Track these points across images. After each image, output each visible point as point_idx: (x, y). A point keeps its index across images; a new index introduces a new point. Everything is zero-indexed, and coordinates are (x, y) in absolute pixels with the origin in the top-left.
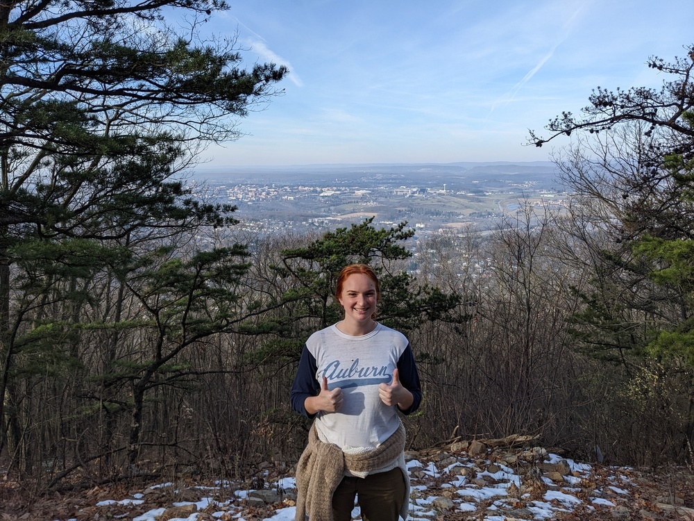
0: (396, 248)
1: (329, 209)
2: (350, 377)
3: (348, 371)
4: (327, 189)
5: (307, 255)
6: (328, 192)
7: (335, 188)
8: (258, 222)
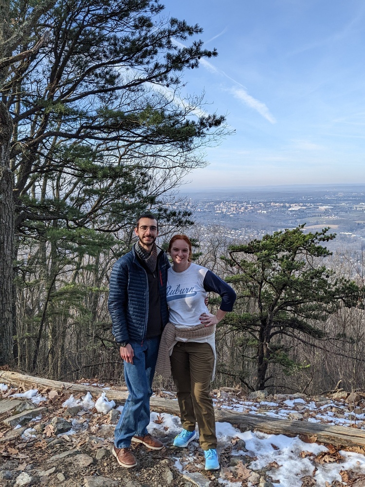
0: (319, 248)
1: (296, 221)
4: (294, 205)
5: (247, 250)
6: (295, 208)
7: (301, 204)
8: (237, 231)
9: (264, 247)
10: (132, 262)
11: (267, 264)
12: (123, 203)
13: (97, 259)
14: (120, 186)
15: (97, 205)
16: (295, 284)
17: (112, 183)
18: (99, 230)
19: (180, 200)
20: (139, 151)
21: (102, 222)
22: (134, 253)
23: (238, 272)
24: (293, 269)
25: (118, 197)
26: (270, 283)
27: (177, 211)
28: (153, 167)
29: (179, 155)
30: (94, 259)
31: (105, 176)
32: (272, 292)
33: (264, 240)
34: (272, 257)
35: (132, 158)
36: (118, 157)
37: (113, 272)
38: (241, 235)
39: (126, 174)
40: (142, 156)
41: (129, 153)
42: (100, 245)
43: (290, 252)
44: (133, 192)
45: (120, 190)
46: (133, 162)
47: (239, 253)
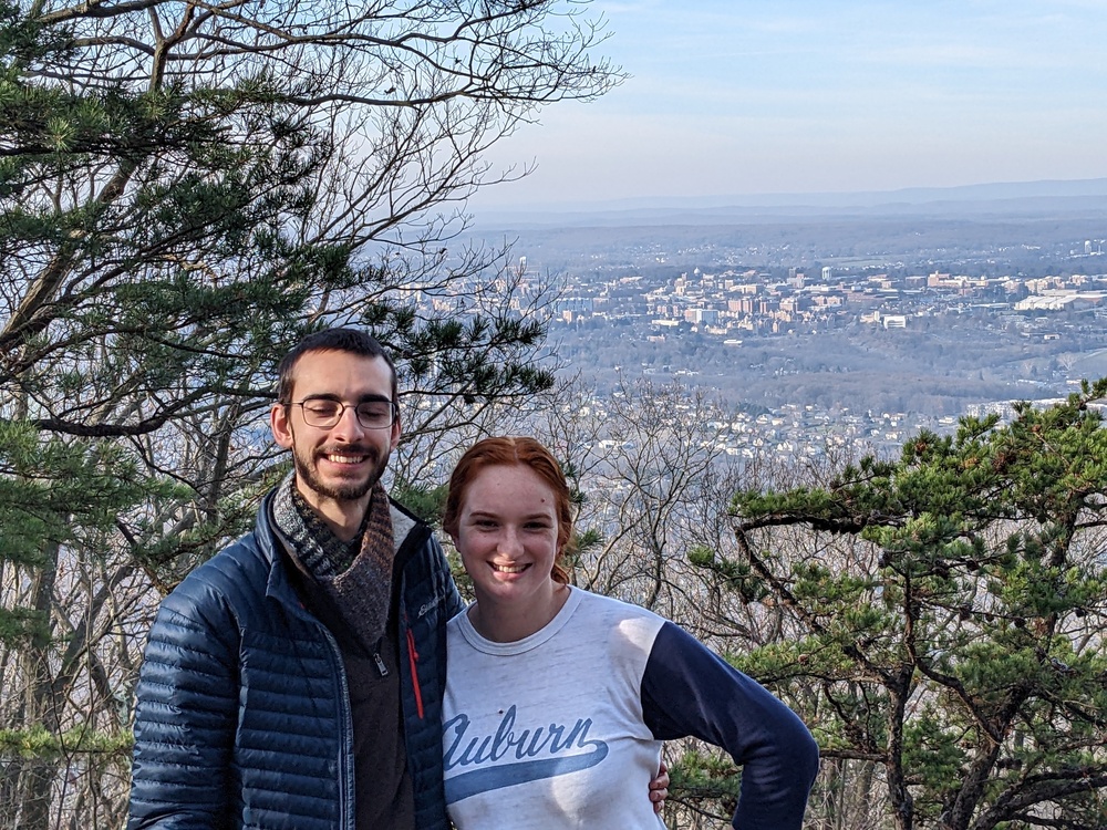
4: (1044, 282)
5: (826, 513)
6: (1050, 297)
7: (1079, 279)
8: (763, 419)
9: (914, 500)
10: (257, 594)
11: (929, 583)
12: (183, 285)
13: (42, 582)
14: (162, 194)
15: (40, 296)
16: (1077, 682)
17: (120, 181)
18: (56, 425)
19: (476, 268)
20: (261, 19)
21: (72, 384)
22: (266, 541)
23: (777, 632)
24: (1064, 607)
25: (154, 253)
26: (946, 681)
27: (467, 323)
28: (333, 97)
29: (468, 32)
30: (26, 580)
31: (87, 144)
32: (956, 730)
33: (910, 462)
34: (951, 546)
35: (224, 53)
36: (150, 51)
37: (154, 650)
38: (781, 438)
39: (200, 129)
40: (274, 40)
41: (206, 28)
42: (60, 506)
43: (1042, 520)
44: (236, 227)
45: (166, 216)
46: (229, 74)
47: (780, 530)
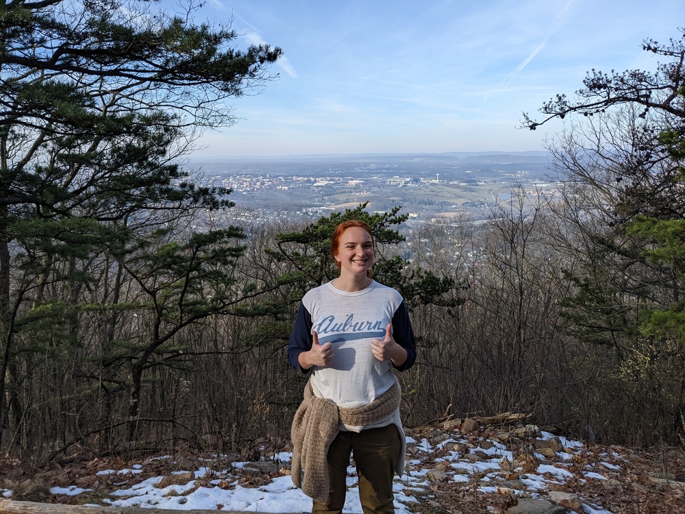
0: (390, 232)
1: (323, 199)
2: (344, 331)
3: (343, 325)
4: (320, 179)
5: (302, 239)
6: (322, 183)
7: (329, 178)
27: (211, 188)
